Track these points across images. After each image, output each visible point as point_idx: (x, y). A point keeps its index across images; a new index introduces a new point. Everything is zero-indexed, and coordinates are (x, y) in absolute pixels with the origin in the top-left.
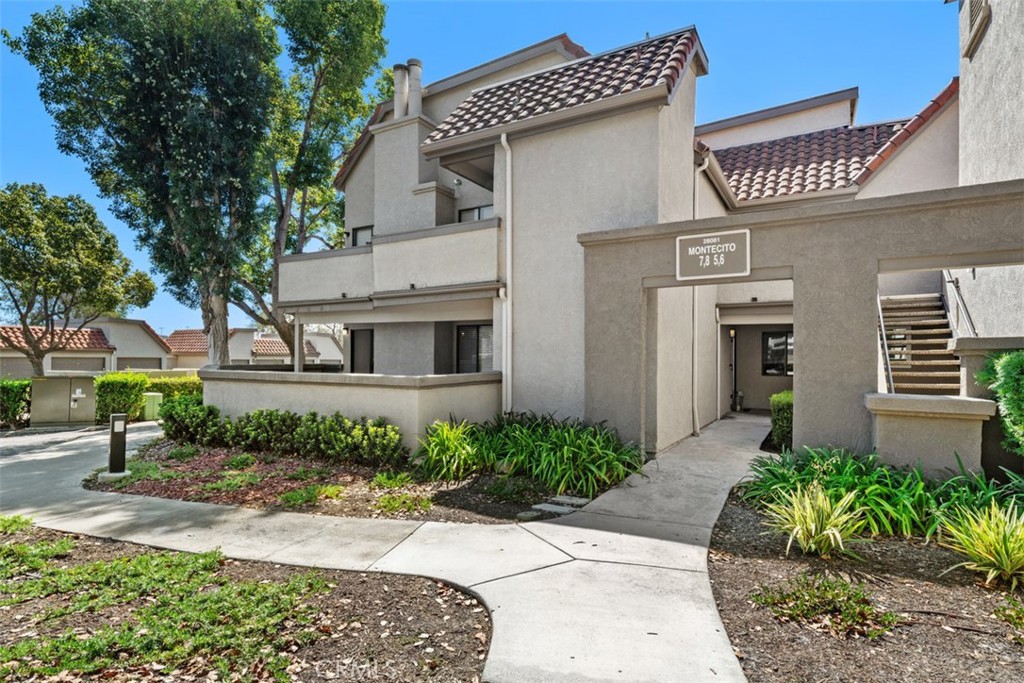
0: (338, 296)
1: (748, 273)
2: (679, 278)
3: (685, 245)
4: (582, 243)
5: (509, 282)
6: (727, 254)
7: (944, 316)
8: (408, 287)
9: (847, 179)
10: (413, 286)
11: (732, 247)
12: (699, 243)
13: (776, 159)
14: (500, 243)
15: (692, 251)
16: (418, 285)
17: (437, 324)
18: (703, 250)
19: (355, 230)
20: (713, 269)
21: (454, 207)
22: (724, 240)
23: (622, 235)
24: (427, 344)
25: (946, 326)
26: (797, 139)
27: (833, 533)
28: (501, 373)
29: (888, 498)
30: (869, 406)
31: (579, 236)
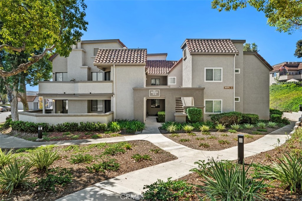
0: (63, 93)
1: (159, 96)
2: (150, 96)
3: (151, 91)
4: (133, 89)
5: (115, 94)
6: (157, 93)
7: (181, 99)
8: (89, 93)
9: (167, 72)
10: (90, 93)
11: (157, 92)
12: (153, 91)
13: (154, 65)
14: (113, 85)
15: (152, 92)
16: (92, 93)
17: (88, 100)
18: (153, 92)
19: (56, 73)
20: (154, 95)
21: (90, 71)
22: (156, 91)
23: (140, 89)
24: (86, 105)
25: (181, 100)
26: (157, 61)
27: (174, 130)
28: (113, 112)
29: (177, 126)
30: (175, 115)
31: (133, 88)
